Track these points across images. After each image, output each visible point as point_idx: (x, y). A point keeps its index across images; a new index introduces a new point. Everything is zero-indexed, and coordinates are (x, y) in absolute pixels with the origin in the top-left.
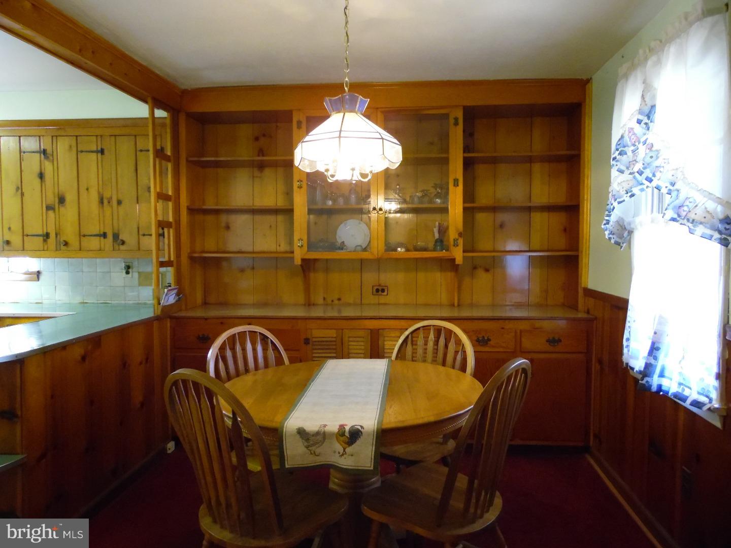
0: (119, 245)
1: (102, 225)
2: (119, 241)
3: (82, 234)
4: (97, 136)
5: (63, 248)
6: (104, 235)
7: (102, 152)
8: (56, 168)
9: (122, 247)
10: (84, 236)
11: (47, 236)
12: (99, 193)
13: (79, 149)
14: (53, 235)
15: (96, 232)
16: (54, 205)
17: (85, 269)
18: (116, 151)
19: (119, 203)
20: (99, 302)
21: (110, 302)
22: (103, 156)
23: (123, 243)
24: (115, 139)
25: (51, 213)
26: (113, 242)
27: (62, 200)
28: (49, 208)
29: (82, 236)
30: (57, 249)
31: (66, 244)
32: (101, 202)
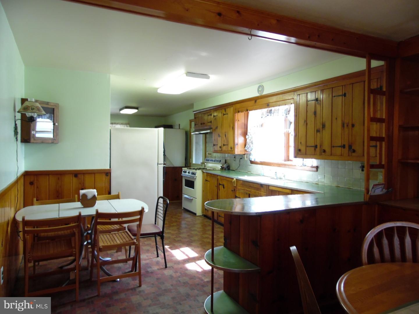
0: (352, 153)
1: (343, 141)
2: (351, 150)
3: (332, 146)
4: (342, 86)
5: (323, 153)
6: (344, 146)
7: (345, 95)
8: (322, 108)
9: (354, 154)
10: (334, 147)
11: (316, 147)
12: (342, 121)
13: (333, 95)
14: (319, 147)
15: (340, 144)
16: (320, 129)
17: (340, 167)
18: (352, 93)
19: (353, 126)
20: (346, 187)
21: (352, 188)
22: (345, 97)
23: (354, 151)
24: (353, 85)
25: (318, 134)
26: (349, 151)
27: (324, 126)
28: (318, 131)
29: (332, 147)
30: (321, 154)
31: (324, 151)
32: (343, 125)
